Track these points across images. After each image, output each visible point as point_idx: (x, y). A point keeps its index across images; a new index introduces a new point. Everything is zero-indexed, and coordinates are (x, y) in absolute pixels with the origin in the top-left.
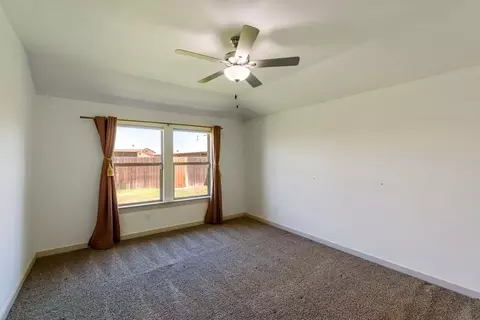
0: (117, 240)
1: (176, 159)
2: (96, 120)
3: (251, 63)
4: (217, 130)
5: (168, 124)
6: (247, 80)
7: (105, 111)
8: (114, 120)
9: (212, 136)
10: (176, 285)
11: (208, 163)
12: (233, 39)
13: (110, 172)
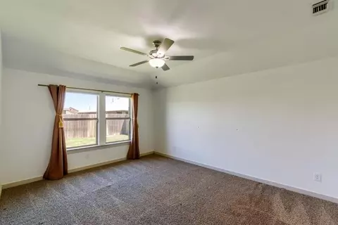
0: (66, 173)
1: (107, 116)
2: (50, 87)
3: (166, 57)
4: (136, 96)
5: (102, 91)
6: (162, 67)
7: (57, 81)
8: (64, 88)
9: (132, 100)
10: (117, 196)
11: (129, 118)
12: (155, 42)
13: (61, 124)
